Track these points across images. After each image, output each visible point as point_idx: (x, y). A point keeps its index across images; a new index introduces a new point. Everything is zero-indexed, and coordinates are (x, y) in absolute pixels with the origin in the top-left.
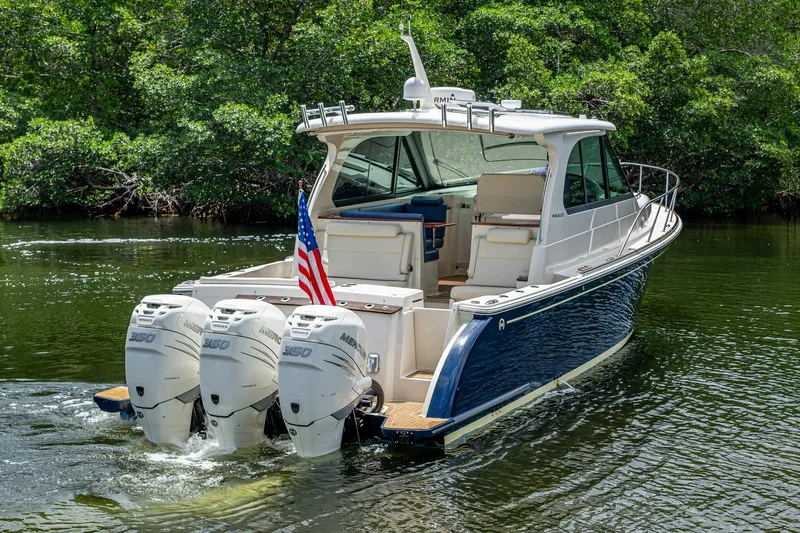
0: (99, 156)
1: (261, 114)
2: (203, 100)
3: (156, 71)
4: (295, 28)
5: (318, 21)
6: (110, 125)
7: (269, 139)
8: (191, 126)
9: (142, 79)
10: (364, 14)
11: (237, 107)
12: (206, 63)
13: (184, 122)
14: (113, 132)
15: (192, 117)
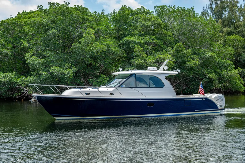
0: (17, 83)
1: (63, 69)
2: (47, 66)
3: (32, 58)
4: (73, 45)
5: (80, 42)
6: (20, 74)
7: (66, 77)
8: (43, 73)
9: (28, 61)
10: (92, 40)
11: (56, 68)
12: (47, 55)
13: (41, 72)
14: (21, 76)
15: (44, 71)
